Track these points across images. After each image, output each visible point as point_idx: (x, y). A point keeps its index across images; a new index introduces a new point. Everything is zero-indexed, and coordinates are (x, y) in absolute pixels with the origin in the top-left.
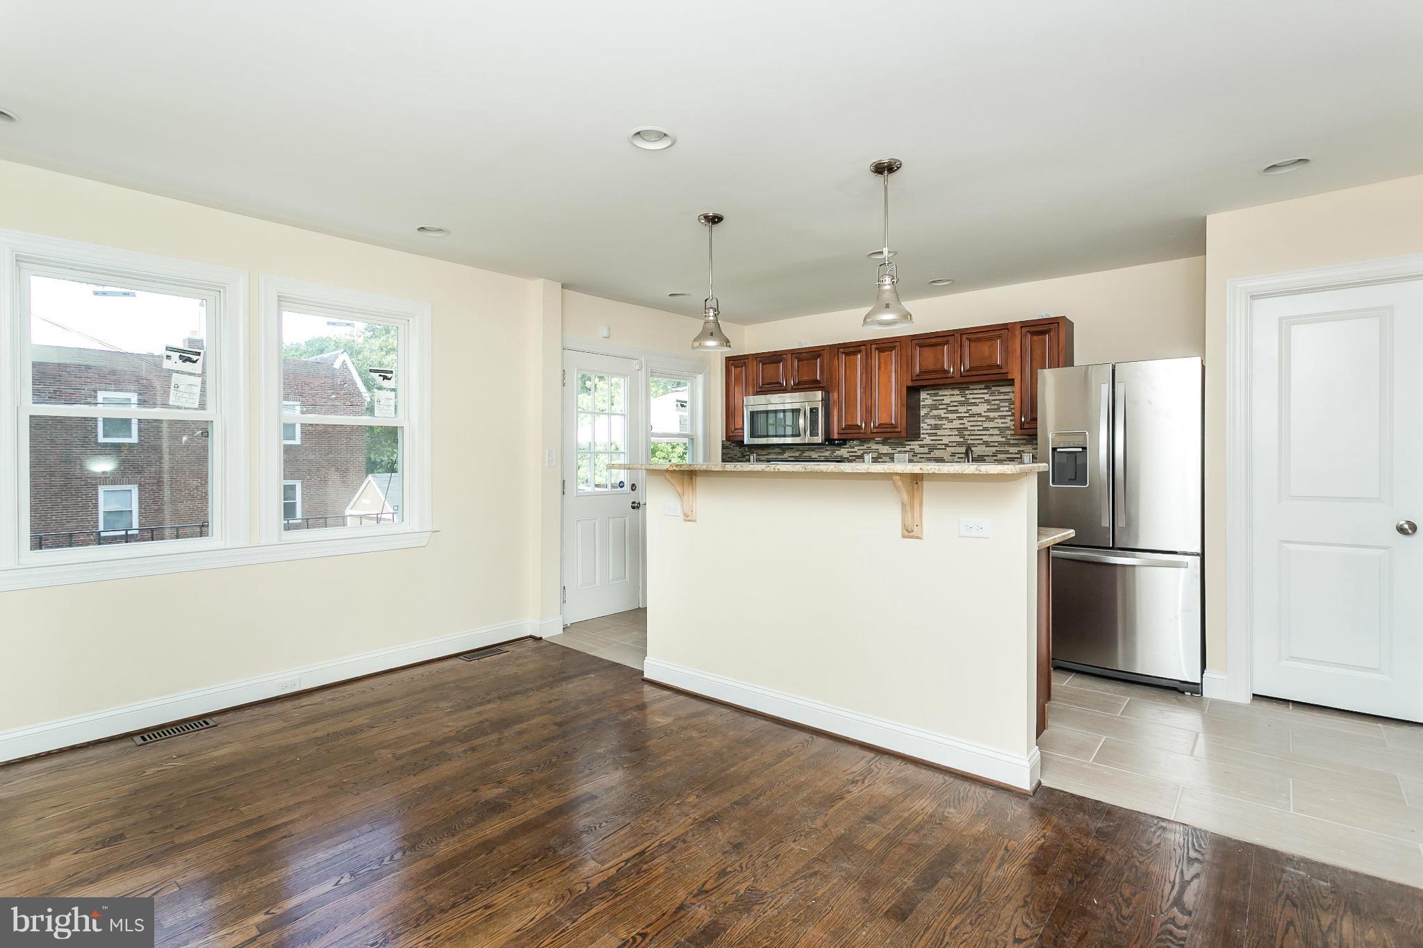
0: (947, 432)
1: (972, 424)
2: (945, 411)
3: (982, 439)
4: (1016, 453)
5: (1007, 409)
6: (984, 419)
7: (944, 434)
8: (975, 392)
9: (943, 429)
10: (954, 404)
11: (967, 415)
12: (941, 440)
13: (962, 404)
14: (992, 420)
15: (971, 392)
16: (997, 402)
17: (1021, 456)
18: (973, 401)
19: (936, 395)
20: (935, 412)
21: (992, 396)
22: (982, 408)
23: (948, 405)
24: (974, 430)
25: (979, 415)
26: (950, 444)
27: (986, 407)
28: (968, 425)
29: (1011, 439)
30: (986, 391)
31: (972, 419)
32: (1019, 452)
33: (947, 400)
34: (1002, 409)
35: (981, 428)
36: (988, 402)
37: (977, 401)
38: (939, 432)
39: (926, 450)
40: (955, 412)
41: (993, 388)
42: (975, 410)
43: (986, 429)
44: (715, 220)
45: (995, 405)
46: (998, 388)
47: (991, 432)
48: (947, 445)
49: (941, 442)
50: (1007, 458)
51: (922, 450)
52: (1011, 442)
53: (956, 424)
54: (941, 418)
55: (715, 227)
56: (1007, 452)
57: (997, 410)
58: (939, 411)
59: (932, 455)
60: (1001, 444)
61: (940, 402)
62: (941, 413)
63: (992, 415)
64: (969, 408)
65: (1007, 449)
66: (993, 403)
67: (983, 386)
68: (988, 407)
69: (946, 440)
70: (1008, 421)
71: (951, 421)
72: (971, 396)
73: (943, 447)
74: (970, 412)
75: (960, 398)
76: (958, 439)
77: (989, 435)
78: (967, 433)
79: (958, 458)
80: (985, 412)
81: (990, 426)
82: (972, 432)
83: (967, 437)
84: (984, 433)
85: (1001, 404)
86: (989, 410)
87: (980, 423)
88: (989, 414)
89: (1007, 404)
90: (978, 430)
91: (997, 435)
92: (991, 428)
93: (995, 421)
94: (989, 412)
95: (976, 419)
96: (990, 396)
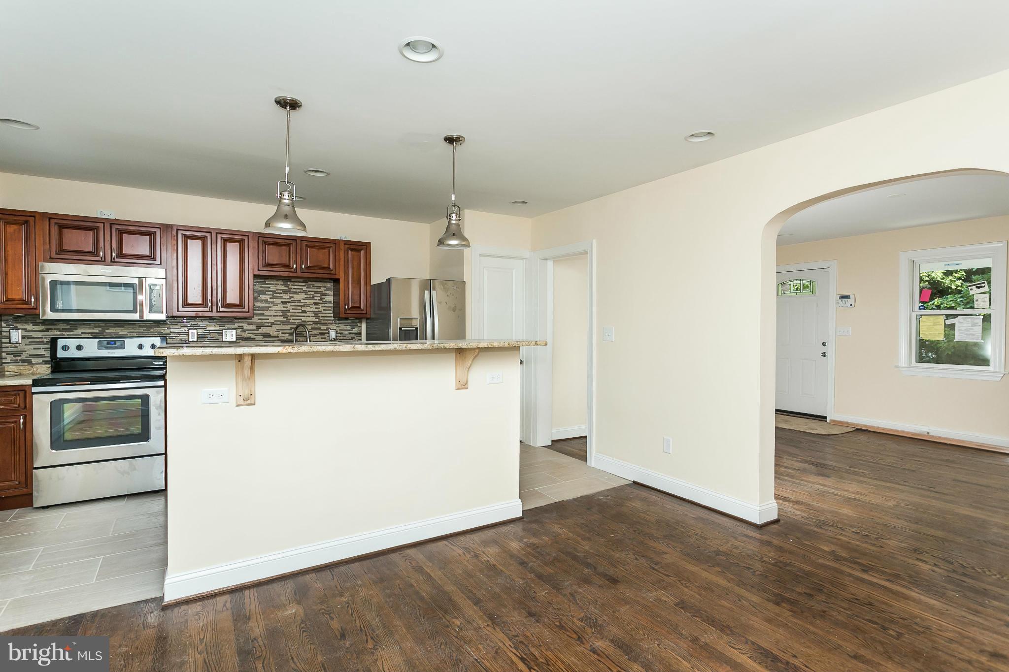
0: (273, 313)
1: (294, 307)
2: (271, 296)
3: (301, 319)
4: (325, 330)
5: (319, 298)
6: (302, 304)
7: (271, 314)
8: (296, 284)
9: (270, 310)
10: (279, 291)
11: (290, 300)
12: (268, 319)
13: (285, 292)
14: (309, 305)
15: (292, 283)
16: (312, 293)
17: (329, 332)
18: (294, 290)
19: (265, 283)
20: (263, 297)
21: (309, 288)
22: (301, 297)
23: (274, 292)
24: (295, 313)
25: (299, 301)
26: (275, 323)
27: (303, 296)
28: (290, 308)
29: (322, 320)
30: (304, 284)
31: (293, 304)
32: (327, 329)
33: (273, 288)
34: (315, 298)
35: (300, 311)
36: (305, 292)
37: (297, 291)
38: (266, 313)
39: (254, 327)
40: (281, 298)
41: (309, 283)
42: (296, 297)
43: (304, 312)
44: (293, 105)
45: (310, 294)
46: (313, 283)
47: (308, 314)
48: (273, 324)
49: (267, 321)
50: (319, 333)
51: (251, 327)
52: (322, 321)
53: (281, 307)
54: (267, 301)
55: (293, 112)
56: (319, 329)
57: (312, 299)
58: (266, 296)
59: (260, 331)
60: (315, 323)
61: (267, 289)
62: (268, 298)
63: (308, 302)
64: (291, 295)
65: (319, 326)
66: (309, 293)
67: (302, 280)
68: (306, 296)
69: (271, 320)
70: (320, 307)
71: (276, 305)
72: (292, 287)
73: (270, 324)
74: (292, 299)
75: (283, 288)
76: (282, 319)
77: (307, 316)
78: (289, 314)
79: (282, 333)
80: (303, 299)
81: (307, 310)
82: (293, 314)
83: (289, 317)
84: (303, 314)
85: (315, 295)
86: (306, 298)
87: (300, 308)
88: (306, 301)
89: (319, 295)
90: (298, 313)
91: (312, 316)
92: (308, 311)
93: (311, 306)
94: (306, 300)
95: (296, 304)
96: (307, 288)
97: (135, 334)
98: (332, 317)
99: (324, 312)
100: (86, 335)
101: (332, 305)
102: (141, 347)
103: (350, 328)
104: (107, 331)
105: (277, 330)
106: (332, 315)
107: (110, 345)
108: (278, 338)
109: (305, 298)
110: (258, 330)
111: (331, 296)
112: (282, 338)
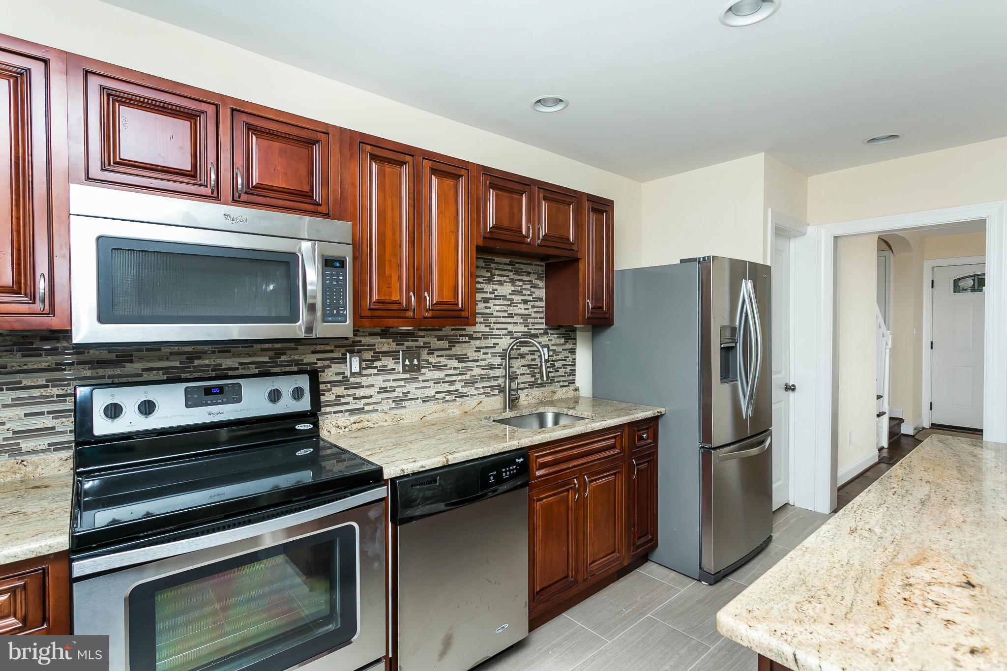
1: (498, 308)
3: (507, 329)
5: (529, 292)
6: (508, 303)
8: (500, 267)
11: (493, 296)
14: (515, 304)
15: (496, 266)
16: (521, 283)
18: (499, 279)
21: (517, 275)
22: (507, 289)
24: (500, 317)
25: (504, 297)
26: (474, 335)
27: (509, 288)
28: (493, 309)
29: (531, 329)
30: (510, 268)
31: (498, 302)
34: (524, 292)
35: (506, 314)
36: (512, 281)
37: (502, 279)
39: (445, 345)
41: (517, 265)
42: (500, 290)
43: (511, 316)
45: (518, 286)
46: (522, 266)
47: (515, 320)
49: (464, 333)
51: (441, 344)
57: (521, 293)
60: (524, 334)
63: (517, 298)
64: (495, 287)
66: (516, 283)
67: (508, 261)
68: (513, 288)
70: (529, 307)
72: (496, 272)
73: (467, 339)
74: (496, 293)
77: (514, 323)
78: (493, 320)
79: (484, 354)
80: (510, 294)
81: (514, 312)
82: (499, 320)
83: (492, 325)
84: (509, 320)
85: (524, 287)
86: (514, 293)
87: (505, 308)
88: (513, 297)
89: (529, 287)
90: (503, 317)
91: (520, 323)
92: (515, 314)
93: (519, 306)
94: (514, 294)
95: (501, 302)
96: (514, 274)
97: (253, 366)
98: (543, 323)
99: (536, 315)
100: (152, 376)
101: (543, 304)
102: (275, 396)
103: (563, 343)
104: (197, 362)
105: (477, 348)
106: (543, 321)
107: (212, 395)
108: (478, 364)
109: (512, 291)
110: (451, 349)
111: (543, 288)
112: (484, 363)
